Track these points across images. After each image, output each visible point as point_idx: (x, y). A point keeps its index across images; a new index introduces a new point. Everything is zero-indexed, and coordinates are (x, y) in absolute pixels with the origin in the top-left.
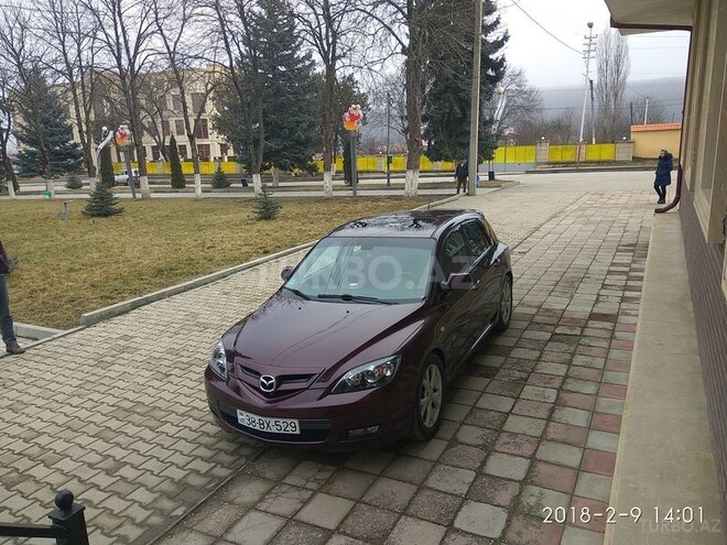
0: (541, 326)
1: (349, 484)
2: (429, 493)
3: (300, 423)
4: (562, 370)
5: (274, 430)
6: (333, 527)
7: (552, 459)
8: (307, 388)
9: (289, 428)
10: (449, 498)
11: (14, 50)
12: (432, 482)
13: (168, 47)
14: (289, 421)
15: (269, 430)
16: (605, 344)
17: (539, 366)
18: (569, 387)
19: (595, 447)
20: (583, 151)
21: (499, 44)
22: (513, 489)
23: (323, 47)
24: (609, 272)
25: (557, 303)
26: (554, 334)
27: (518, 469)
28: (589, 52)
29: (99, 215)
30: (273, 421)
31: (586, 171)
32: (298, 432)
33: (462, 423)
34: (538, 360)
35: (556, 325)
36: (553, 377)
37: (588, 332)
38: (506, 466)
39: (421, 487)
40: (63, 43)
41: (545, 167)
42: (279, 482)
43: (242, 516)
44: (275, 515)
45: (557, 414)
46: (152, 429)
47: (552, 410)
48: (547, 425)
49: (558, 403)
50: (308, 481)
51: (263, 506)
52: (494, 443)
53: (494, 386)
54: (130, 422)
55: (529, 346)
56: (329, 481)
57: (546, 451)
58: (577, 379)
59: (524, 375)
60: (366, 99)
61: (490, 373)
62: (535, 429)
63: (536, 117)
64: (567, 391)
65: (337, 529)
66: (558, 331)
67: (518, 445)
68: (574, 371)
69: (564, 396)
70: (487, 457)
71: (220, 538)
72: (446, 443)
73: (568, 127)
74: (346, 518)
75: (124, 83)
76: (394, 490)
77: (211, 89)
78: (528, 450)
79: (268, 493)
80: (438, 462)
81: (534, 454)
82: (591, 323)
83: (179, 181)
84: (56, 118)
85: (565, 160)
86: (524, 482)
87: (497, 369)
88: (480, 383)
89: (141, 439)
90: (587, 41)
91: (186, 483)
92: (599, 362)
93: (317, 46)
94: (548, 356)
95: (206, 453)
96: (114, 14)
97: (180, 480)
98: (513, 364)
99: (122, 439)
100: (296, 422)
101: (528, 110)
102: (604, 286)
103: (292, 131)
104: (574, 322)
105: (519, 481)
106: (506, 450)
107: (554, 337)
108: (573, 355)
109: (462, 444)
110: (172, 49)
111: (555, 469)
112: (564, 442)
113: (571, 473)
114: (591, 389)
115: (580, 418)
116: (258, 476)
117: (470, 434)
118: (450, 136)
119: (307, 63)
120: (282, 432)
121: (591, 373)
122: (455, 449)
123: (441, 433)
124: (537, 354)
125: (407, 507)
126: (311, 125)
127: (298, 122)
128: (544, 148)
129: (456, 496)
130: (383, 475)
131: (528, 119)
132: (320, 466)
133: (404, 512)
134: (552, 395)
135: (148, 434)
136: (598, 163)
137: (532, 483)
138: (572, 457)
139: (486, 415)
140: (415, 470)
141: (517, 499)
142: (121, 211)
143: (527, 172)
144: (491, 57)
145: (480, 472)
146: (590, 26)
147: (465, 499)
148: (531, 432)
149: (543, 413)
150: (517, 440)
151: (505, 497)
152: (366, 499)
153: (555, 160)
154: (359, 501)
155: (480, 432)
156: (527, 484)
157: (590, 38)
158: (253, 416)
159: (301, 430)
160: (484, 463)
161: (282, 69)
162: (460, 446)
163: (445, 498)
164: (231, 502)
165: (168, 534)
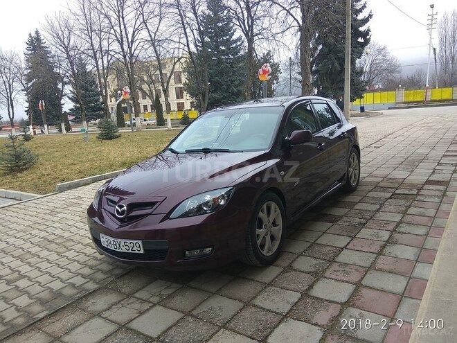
0: (384, 189)
1: (185, 300)
2: (253, 310)
3: (143, 243)
4: (398, 218)
5: (124, 250)
6: (154, 336)
7: (377, 285)
8: (150, 214)
9: (135, 248)
10: (270, 314)
11: (64, 44)
12: (259, 301)
13: (151, 36)
14: (134, 242)
15: (120, 250)
16: (438, 200)
17: (378, 215)
18: (402, 230)
19: (420, 276)
20: (429, 93)
21: (366, 21)
22: (333, 310)
23: (245, 28)
24: (444, 156)
25: (400, 175)
26: (394, 194)
27: (342, 292)
28: (432, 24)
29: (107, 139)
30: (122, 242)
31: (432, 106)
32: (142, 252)
33: (299, 255)
34: (378, 210)
35: (397, 189)
36: (388, 222)
37: (422, 192)
38: (333, 290)
39: (247, 304)
40: (91, 38)
41: (403, 105)
42: (129, 296)
43: (86, 321)
44: (112, 321)
45: (388, 250)
46: (59, 254)
47: (384, 247)
48: (376, 258)
49: (390, 241)
50: (153, 295)
51: (106, 315)
52: (324, 271)
53: (336, 228)
54: (46, 248)
55: (370, 201)
56: (170, 297)
57: (372, 279)
58: (410, 224)
59: (363, 221)
60: (278, 66)
61: (334, 220)
62: (365, 261)
63: (396, 75)
64: (400, 233)
65: (159, 337)
66: (397, 192)
67: (347, 273)
68: (407, 218)
69: (396, 236)
70: (315, 282)
71: (58, 338)
72: (281, 269)
73: (419, 82)
74: (170, 328)
75: (125, 59)
76: (223, 306)
77: (177, 61)
78: (355, 277)
79: (116, 304)
80: (270, 284)
81: (360, 281)
82: (426, 187)
83: (161, 122)
84: (92, 86)
85: (416, 100)
86: (345, 305)
87: (341, 217)
88: (323, 226)
89: (47, 260)
90: (430, 17)
91: (60, 293)
92: (432, 212)
93: (241, 26)
94: (386, 208)
95: (87, 271)
96: (119, 17)
97: (57, 291)
98: (356, 214)
99: (33, 260)
100: (140, 242)
101: (391, 72)
102: (439, 164)
103: (229, 87)
104: (412, 186)
105: (341, 304)
106: (334, 277)
107: (393, 196)
108: (408, 207)
109: (295, 270)
110: (153, 37)
111: (379, 293)
112: (391, 272)
113: (394, 298)
114: (422, 231)
115: (409, 253)
116: (116, 290)
117: (305, 263)
118: (333, 84)
119: (239, 43)
120: (130, 251)
121: (424, 220)
122: (288, 274)
123: (279, 262)
124: (378, 207)
125: (228, 322)
126: (241, 83)
127: (232, 81)
128: (401, 92)
129: (278, 313)
130: (218, 293)
131: (390, 78)
132: (168, 284)
133: (225, 326)
134: (385, 235)
135: (54, 257)
136: (440, 101)
137: (354, 306)
138: (398, 284)
139: (323, 249)
140: (246, 290)
141: (335, 320)
142: (119, 136)
143: (389, 109)
144: (360, 29)
145: (305, 294)
146: (432, 7)
147: (286, 317)
148: (361, 263)
149: (375, 248)
150: (347, 269)
151: (323, 317)
152: (195, 313)
153: (409, 100)
154: (189, 314)
155: (314, 262)
156: (349, 306)
157: (432, 16)
158: (109, 238)
159: (145, 250)
160: (311, 287)
161: (223, 48)
162: (293, 273)
163: (266, 315)
164: (83, 310)
165: (19, 332)
